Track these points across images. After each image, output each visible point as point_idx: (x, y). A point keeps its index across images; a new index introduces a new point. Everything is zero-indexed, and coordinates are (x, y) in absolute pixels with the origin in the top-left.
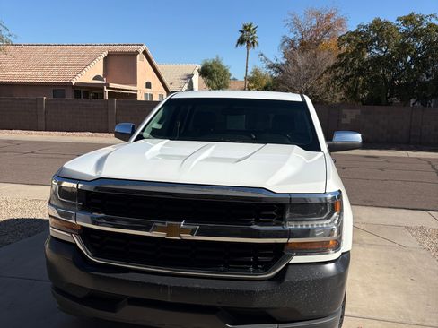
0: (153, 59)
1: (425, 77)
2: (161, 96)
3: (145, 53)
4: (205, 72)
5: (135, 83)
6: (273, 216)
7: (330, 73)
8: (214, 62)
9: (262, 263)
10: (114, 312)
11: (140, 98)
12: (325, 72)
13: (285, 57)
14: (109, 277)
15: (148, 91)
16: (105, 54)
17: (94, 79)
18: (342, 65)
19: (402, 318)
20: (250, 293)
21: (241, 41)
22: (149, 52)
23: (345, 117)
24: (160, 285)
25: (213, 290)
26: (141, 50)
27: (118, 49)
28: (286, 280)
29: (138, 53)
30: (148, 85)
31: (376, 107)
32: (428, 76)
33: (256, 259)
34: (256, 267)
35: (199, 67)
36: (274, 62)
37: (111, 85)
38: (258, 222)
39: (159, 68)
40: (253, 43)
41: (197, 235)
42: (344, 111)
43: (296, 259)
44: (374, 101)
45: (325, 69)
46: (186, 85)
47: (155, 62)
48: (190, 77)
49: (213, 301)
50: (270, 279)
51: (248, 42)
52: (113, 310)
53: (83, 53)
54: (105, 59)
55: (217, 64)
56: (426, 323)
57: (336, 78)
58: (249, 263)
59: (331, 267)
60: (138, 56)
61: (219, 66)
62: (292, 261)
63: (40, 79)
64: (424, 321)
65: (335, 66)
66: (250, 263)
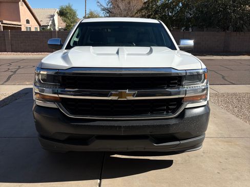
0: (29, 5)
1: (189, 15)
2: (36, 28)
3: (24, 1)
4: (62, 13)
5: (19, 20)
6: (176, 83)
8: (67, 7)
9: (170, 109)
10: (87, 145)
11: (23, 29)
12: (137, 13)
13: (112, 4)
14: (85, 125)
15: (28, 26)
18: (146, 8)
19: (220, 136)
20: (168, 126)
24: (117, 126)
25: (148, 126)
28: (186, 117)
29: (19, 1)
30: (28, 22)
32: (191, 15)
33: (167, 107)
34: (167, 112)
35: (58, 10)
36: (106, 7)
37: (4, 22)
38: (168, 87)
39: (34, 11)
41: (136, 96)
43: (189, 106)
45: (136, 11)
46: (51, 21)
48: (53, 16)
49: (148, 132)
50: (176, 118)
52: (87, 144)
55: (69, 8)
56: (231, 136)
58: (164, 110)
60: (20, 3)
61: (71, 10)
62: (187, 107)
64: (230, 135)
65: (142, 9)
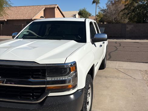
0: (61, 10)
3: (58, 7)
4: (80, 14)
6: (40, 75)
7: (122, 12)
8: (83, 10)
9: (36, 96)
12: (120, 12)
13: (107, 7)
16: (44, 8)
17: (40, 17)
18: (127, 9)
21: (94, 2)
22: (59, 7)
23: (128, 28)
26: (56, 7)
27: (48, 7)
29: (55, 8)
31: (139, 24)
33: (33, 94)
34: (33, 98)
35: (78, 12)
36: (103, 9)
39: (63, 13)
40: (98, 3)
41: (5, 83)
42: (127, 26)
43: (51, 94)
44: (139, 22)
47: (61, 11)
48: (75, 15)
51: (96, 2)
53: (36, 9)
54: (44, 10)
57: (124, 14)
59: (72, 96)
60: (55, 9)
61: (85, 11)
63: (22, 18)
65: (124, 9)
66: (31, 96)
